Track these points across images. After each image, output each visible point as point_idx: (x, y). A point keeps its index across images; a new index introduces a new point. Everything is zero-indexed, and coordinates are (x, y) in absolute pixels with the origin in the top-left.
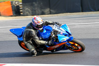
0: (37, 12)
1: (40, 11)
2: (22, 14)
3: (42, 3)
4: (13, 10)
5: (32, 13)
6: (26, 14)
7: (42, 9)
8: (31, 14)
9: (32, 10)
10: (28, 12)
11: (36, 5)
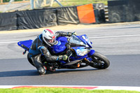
0: (128, 17)
1: (132, 17)
2: (107, 20)
3: (134, 6)
4: (95, 16)
5: (122, 19)
6: (113, 20)
7: (136, 13)
8: (120, 20)
9: (121, 15)
10: (115, 18)
11: (127, 8)
